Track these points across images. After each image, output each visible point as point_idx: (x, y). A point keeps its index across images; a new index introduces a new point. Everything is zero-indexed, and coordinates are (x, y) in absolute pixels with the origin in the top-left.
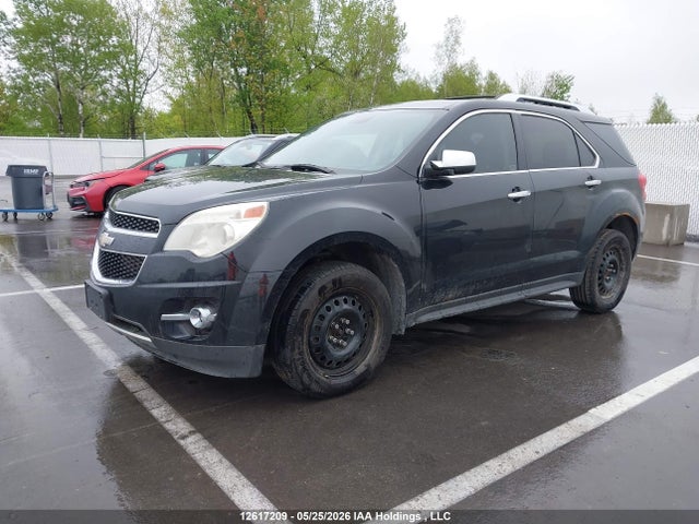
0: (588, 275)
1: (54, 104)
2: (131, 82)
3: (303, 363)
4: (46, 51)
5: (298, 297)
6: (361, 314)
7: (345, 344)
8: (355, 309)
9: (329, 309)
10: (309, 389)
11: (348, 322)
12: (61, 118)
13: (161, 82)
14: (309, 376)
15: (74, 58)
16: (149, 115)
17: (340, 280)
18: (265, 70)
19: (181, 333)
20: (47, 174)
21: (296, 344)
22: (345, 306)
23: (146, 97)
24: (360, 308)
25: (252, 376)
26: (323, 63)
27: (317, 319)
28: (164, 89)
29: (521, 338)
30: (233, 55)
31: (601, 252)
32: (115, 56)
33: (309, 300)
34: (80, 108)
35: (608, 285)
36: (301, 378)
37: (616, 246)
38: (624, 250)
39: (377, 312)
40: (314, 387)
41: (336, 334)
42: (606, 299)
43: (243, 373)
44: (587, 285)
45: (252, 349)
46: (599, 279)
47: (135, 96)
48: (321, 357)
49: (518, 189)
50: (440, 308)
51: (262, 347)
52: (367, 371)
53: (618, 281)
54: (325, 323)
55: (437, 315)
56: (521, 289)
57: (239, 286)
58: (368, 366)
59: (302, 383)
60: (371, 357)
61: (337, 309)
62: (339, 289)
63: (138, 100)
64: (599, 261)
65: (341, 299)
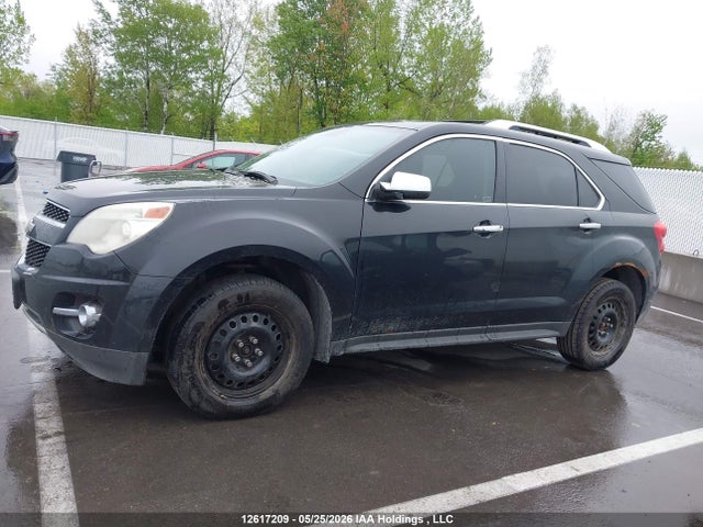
0: (576, 326)
1: (143, 101)
2: (216, 85)
3: (193, 378)
4: (142, 50)
5: (195, 308)
6: (273, 336)
7: (250, 364)
8: (267, 328)
9: (233, 325)
10: (198, 407)
11: (255, 341)
12: (146, 114)
13: (244, 88)
14: (199, 394)
15: (165, 59)
16: (231, 119)
17: (247, 295)
18: (344, 84)
19: (71, 329)
20: (95, 164)
21: (185, 357)
22: (254, 324)
23: (228, 101)
24: (273, 328)
25: (134, 384)
26: (404, 81)
27: (217, 334)
28: (246, 94)
29: (481, 385)
30: (314, 67)
31: (594, 302)
32: (203, 60)
33: (206, 312)
34: (165, 106)
35: (602, 341)
36: (190, 395)
37: (616, 299)
38: (626, 304)
39: (293, 335)
40: (204, 405)
41: (241, 352)
42: (598, 356)
43: (126, 380)
44: (574, 336)
45: (134, 355)
46: (591, 332)
47: (218, 100)
48: (218, 374)
49: (487, 223)
50: (378, 340)
51: (145, 355)
52: (273, 397)
53: (618, 338)
54: (227, 339)
55: (374, 347)
56: (486, 331)
57: (127, 288)
58: (277, 392)
59: (190, 399)
60: (282, 382)
61: (243, 326)
62: (246, 305)
63: (220, 103)
64: (592, 312)
65: (250, 316)
